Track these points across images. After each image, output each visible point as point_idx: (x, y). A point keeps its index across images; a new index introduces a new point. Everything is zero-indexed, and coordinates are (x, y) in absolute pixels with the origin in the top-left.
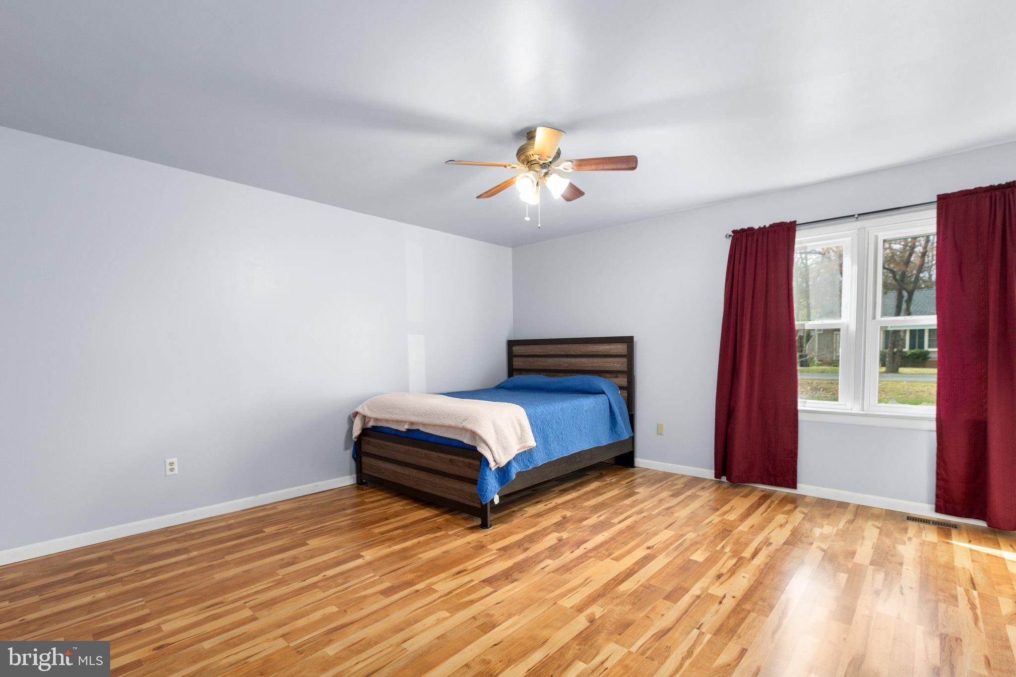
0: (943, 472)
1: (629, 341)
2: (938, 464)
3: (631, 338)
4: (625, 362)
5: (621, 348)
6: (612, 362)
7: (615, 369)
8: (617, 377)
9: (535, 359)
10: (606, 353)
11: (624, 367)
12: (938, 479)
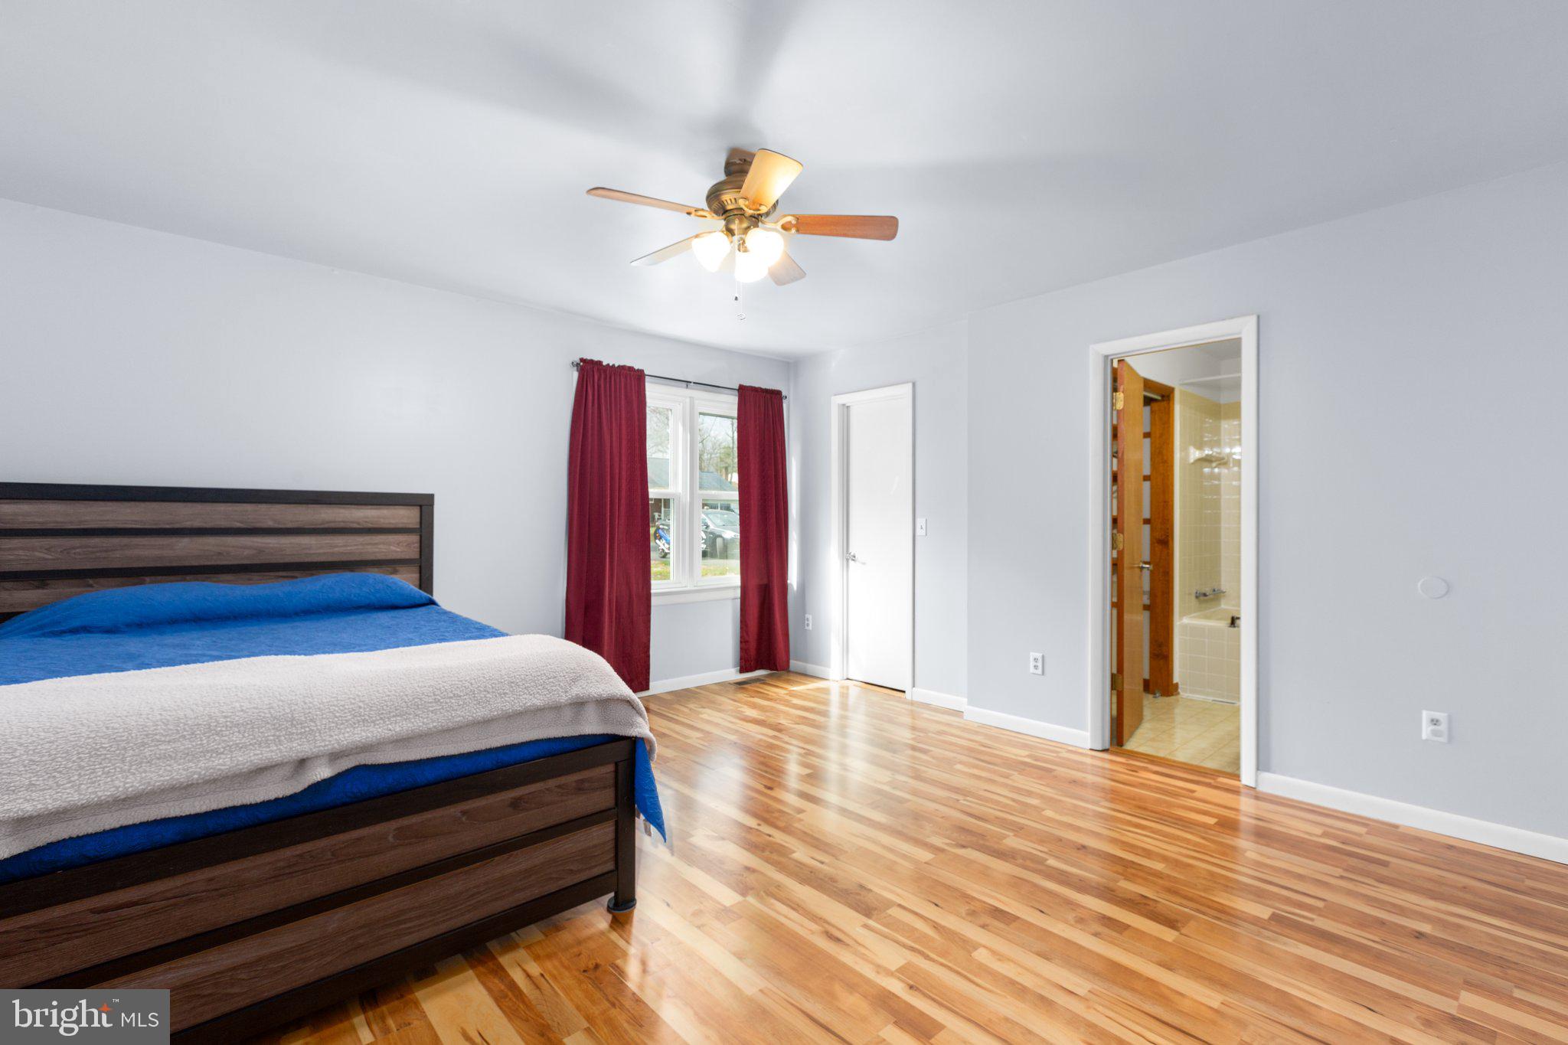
0: (745, 634)
1: (424, 504)
2: (741, 628)
3: (430, 498)
4: (414, 543)
5: (407, 516)
6: (383, 543)
7: (390, 557)
8: (395, 572)
9: (125, 540)
10: (370, 526)
11: (413, 553)
12: (741, 642)
